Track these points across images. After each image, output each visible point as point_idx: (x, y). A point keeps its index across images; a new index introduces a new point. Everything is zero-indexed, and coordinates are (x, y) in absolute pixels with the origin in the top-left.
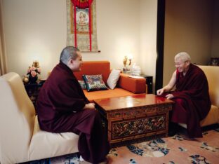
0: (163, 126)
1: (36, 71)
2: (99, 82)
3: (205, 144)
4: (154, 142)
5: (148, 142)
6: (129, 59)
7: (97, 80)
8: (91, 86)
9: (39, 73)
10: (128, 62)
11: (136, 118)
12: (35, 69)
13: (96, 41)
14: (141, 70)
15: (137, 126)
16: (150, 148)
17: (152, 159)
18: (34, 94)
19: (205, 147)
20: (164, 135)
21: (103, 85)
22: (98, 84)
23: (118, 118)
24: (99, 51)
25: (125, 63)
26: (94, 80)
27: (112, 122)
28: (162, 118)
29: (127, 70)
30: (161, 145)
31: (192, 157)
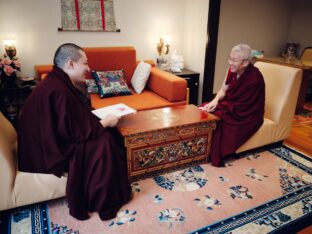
0: (203, 150)
1: (13, 65)
2: (118, 84)
3: (253, 171)
4: (190, 171)
5: (182, 171)
6: (165, 44)
7: (115, 79)
8: (105, 90)
9: (18, 69)
10: (164, 49)
11: (166, 143)
12: (10, 61)
13: (112, 13)
14: (184, 63)
15: (168, 152)
16: (183, 178)
17: (183, 194)
18: (14, 104)
19: (252, 174)
20: (203, 161)
21: (124, 88)
22: (118, 86)
23: (141, 143)
24: (119, 31)
25: (160, 49)
26: (110, 79)
27: (133, 149)
28: (202, 140)
29: (163, 62)
30: (197, 175)
31: (233, 188)
